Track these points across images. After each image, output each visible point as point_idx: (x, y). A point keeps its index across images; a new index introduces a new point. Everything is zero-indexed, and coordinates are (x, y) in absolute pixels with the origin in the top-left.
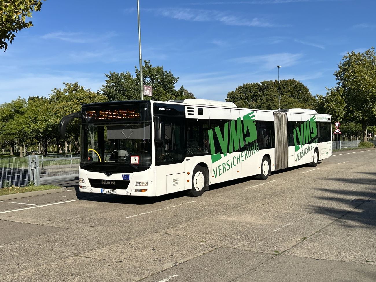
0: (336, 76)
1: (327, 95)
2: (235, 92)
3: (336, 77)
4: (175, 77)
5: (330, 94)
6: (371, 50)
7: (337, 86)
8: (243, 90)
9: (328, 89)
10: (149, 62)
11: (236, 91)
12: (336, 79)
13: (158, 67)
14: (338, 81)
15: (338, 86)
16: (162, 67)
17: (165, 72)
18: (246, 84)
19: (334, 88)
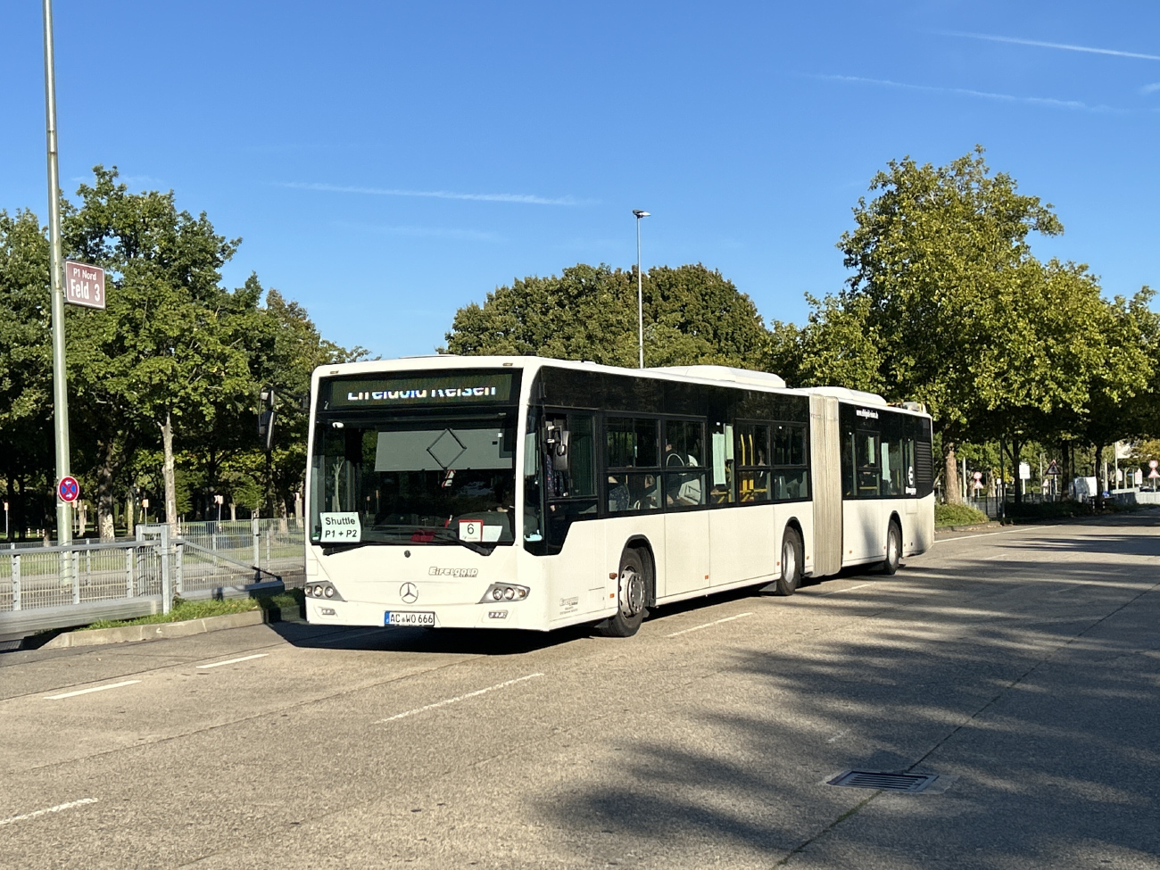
0: (846, 252)
1: (810, 323)
2: (482, 308)
3: (847, 257)
4: (223, 238)
5: (822, 321)
6: (974, 158)
7: (849, 290)
8: (513, 302)
9: (815, 303)
10: (116, 174)
11: (486, 305)
12: (847, 263)
13: (152, 194)
14: (854, 272)
15: (853, 291)
16: (171, 195)
17: (182, 215)
18: (525, 278)
19: (836, 296)
